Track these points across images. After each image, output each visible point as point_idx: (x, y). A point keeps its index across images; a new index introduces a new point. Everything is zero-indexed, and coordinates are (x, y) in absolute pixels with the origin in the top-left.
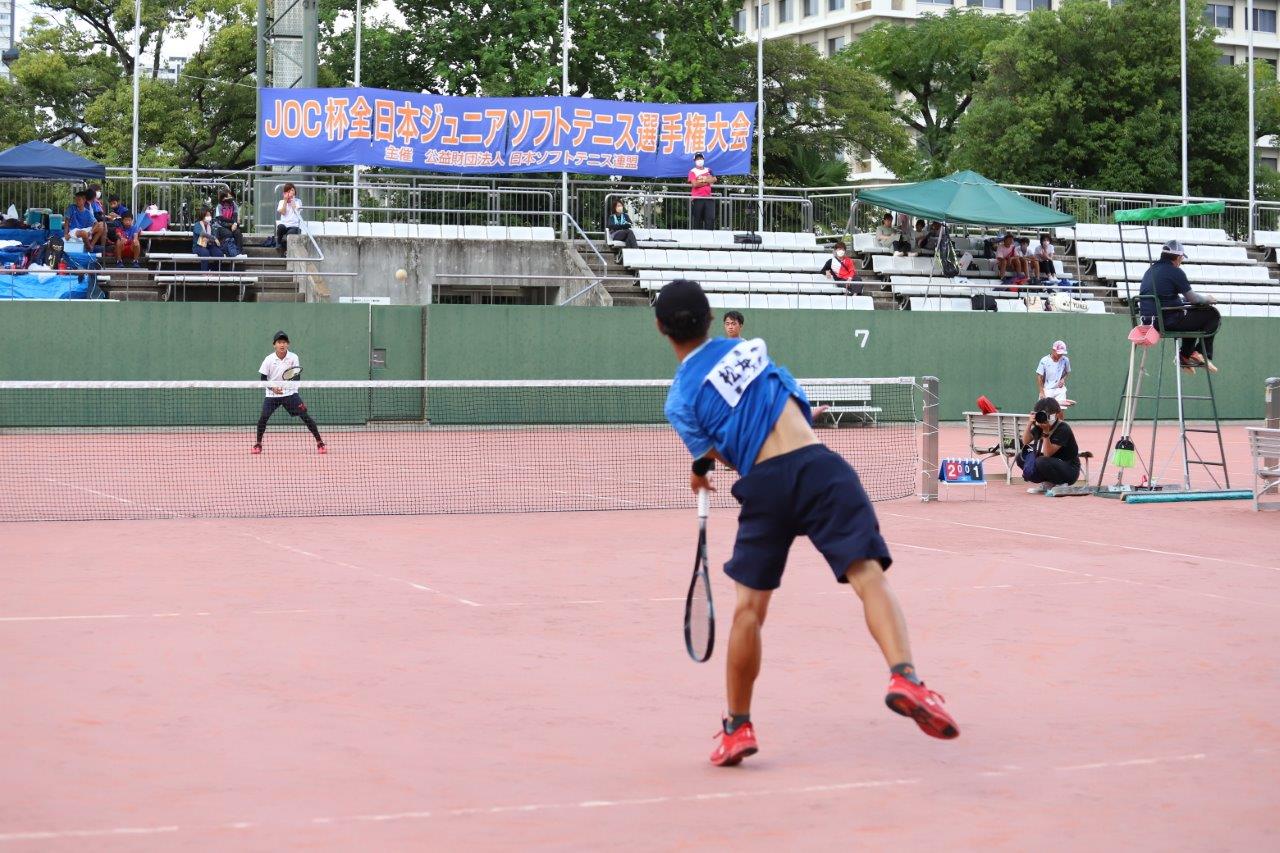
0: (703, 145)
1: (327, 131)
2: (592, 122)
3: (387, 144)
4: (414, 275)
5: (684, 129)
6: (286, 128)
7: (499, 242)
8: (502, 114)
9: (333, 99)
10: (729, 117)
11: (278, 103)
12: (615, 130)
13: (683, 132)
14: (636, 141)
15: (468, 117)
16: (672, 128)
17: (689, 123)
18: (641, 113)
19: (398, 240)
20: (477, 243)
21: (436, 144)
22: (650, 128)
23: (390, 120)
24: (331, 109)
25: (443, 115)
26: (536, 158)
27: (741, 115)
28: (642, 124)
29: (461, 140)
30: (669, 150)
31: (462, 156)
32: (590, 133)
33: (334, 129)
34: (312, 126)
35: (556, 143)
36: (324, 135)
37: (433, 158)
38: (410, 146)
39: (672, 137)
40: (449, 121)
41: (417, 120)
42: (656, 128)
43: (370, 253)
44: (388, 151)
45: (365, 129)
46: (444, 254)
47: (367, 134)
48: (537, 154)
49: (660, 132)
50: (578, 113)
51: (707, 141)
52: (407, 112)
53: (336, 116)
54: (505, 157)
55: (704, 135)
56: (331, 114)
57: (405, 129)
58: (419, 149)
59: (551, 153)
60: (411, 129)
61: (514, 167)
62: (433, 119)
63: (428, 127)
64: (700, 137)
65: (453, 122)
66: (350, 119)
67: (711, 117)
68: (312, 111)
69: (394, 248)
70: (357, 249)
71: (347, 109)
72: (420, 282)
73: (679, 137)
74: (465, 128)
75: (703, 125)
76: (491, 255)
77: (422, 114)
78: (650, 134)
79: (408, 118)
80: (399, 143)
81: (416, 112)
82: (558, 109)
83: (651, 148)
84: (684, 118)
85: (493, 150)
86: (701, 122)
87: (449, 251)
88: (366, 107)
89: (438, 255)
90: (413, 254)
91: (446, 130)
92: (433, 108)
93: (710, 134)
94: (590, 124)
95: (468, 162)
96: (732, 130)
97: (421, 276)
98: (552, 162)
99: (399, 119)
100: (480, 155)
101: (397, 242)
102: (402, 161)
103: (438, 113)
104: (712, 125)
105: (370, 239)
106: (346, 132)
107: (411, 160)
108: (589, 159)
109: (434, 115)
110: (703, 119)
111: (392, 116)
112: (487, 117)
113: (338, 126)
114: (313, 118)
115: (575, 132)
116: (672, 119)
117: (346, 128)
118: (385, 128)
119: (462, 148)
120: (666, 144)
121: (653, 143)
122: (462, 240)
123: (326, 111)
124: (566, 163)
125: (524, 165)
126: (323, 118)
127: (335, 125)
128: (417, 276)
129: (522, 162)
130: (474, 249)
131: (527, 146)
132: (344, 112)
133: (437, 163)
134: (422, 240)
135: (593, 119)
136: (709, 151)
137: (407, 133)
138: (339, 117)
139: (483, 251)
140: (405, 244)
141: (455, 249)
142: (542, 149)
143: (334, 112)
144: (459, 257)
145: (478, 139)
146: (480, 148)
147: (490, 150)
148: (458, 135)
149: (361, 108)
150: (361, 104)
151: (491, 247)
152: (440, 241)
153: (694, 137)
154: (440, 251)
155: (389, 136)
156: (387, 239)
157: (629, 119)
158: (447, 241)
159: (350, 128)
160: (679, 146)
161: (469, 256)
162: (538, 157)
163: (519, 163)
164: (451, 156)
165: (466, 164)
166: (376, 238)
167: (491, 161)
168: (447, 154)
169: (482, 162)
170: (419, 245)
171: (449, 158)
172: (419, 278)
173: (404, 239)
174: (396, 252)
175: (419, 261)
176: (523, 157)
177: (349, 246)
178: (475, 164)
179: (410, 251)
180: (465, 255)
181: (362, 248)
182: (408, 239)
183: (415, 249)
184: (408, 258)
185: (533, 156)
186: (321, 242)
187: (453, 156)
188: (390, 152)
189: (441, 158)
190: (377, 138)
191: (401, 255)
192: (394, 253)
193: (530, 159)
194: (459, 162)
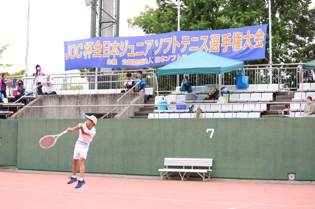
0: (241, 47)
1: (84, 55)
2: (189, 41)
3: (107, 58)
4: (79, 109)
5: (232, 40)
6: (71, 55)
7: (111, 94)
8: (151, 42)
9: (88, 43)
10: (253, 32)
11: (69, 46)
12: (199, 44)
13: (232, 42)
14: (209, 48)
15: (138, 44)
16: (226, 40)
17: (234, 37)
18: (212, 35)
19: (74, 95)
20: (103, 95)
21: (126, 57)
22: (216, 41)
23: (108, 49)
24: (87, 46)
25: (128, 45)
26: (165, 59)
27: (260, 31)
28: (212, 39)
29: (136, 54)
30: (225, 50)
31: (137, 61)
32: (188, 46)
33: (87, 54)
34: (79, 54)
35: (173, 52)
36: (83, 56)
37: (125, 62)
38: (115, 58)
39: (226, 44)
40: (130, 47)
41: (118, 47)
42: (219, 41)
43: (64, 102)
44: (108, 61)
45: (99, 53)
46: (90, 101)
47: (100, 55)
48: (165, 57)
49: (221, 42)
50: (184, 38)
51: (243, 44)
52: (115, 45)
53: (88, 49)
54: (153, 60)
55: (241, 42)
56: (86, 48)
57: (113, 51)
58: (119, 60)
59: (172, 56)
60: (116, 51)
61: (157, 63)
62: (124, 47)
63: (122, 50)
64: (240, 43)
65: (132, 47)
66: (93, 49)
67: (245, 33)
68: (80, 48)
69: (72, 99)
70: (59, 100)
71: (92, 46)
72: (81, 113)
73: (230, 44)
74: (138, 49)
75: (241, 37)
76: (108, 99)
77: (120, 45)
78: (216, 44)
79: (115, 47)
80: (111, 57)
81: (118, 45)
82: (175, 37)
83: (217, 50)
84: (232, 35)
85: (147, 57)
86: (240, 36)
87: (92, 99)
88: (100, 44)
89: (88, 101)
90: (79, 101)
91: (129, 51)
92: (124, 42)
93: (244, 41)
94: (188, 42)
95: (140, 63)
96: (255, 38)
98: (172, 60)
99: (111, 48)
100: (143, 60)
101: (73, 96)
102: (114, 64)
103: (126, 44)
104: (245, 37)
105: (63, 95)
106: (91, 55)
107: (117, 64)
109: (125, 45)
110: (241, 34)
111: (109, 47)
112: (145, 43)
113: (88, 53)
114: (80, 50)
115: (182, 46)
116: (226, 36)
117: (91, 54)
118: (106, 52)
119: (136, 58)
120: (224, 47)
121: (218, 48)
122: (97, 94)
123: (85, 48)
125: (161, 62)
126: (83, 50)
127: (87, 52)
128: (80, 110)
130: (102, 98)
131: (160, 54)
132: (91, 47)
133: (127, 64)
134: (82, 95)
135: (190, 40)
136: (243, 49)
137: (114, 53)
138: (89, 50)
139: (105, 99)
140: (76, 97)
142: (167, 55)
143: (87, 47)
144: (96, 101)
145: (142, 53)
146: (143, 57)
147: (146, 57)
148: (135, 52)
149: (98, 45)
150: (98, 44)
151: (108, 97)
152: (89, 95)
153: (237, 43)
154: (89, 99)
155: (108, 55)
156: (70, 95)
157: (206, 38)
159: (93, 53)
160: (230, 48)
161: (99, 101)
162: (167, 59)
163: (159, 62)
164: (132, 61)
165: (139, 64)
166: (66, 95)
167: (148, 62)
168: (131, 60)
169: (144, 63)
170: (81, 97)
171: (132, 62)
172: (81, 111)
173: (76, 95)
174: (73, 100)
175: (81, 104)
176: (160, 59)
177: (56, 99)
178: (142, 64)
179: (78, 100)
180: (98, 101)
181: (61, 99)
182: (77, 95)
183: (79, 99)
184: (77, 103)
185: (164, 58)
186: (47, 97)
187: (133, 61)
188: (109, 61)
189: (128, 62)
190: (104, 56)
191: (75, 101)
192: (72, 101)
193: (163, 60)
194: (136, 64)
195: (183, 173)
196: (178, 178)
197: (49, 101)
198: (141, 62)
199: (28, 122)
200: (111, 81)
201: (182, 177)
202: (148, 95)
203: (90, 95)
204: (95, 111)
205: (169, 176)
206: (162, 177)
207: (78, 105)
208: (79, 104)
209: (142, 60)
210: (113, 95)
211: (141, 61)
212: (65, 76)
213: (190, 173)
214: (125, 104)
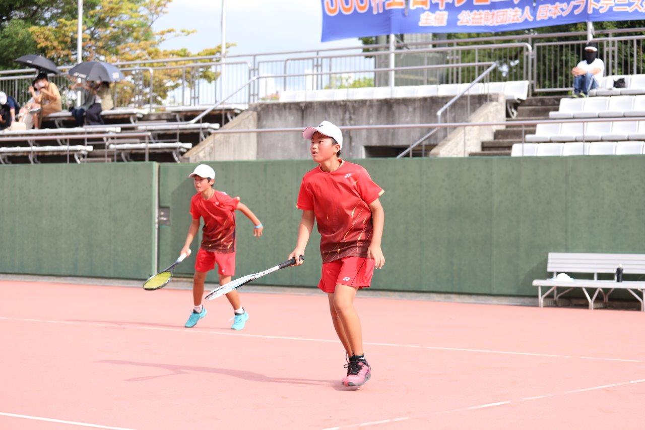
3: (421, 11)
4: (348, 135)
7: (425, 99)
19: (335, 102)
20: (405, 102)
21: (469, 6)
26: (562, 10)
31: (493, 15)
37: (466, 19)
38: (444, 10)
43: (311, 117)
44: (422, 16)
46: (375, 115)
47: (402, 4)
48: (562, 5)
54: (533, 12)
58: (454, 12)
61: (543, 21)
69: (331, 111)
70: (301, 114)
72: (353, 144)
80: (434, 8)
85: (522, 6)
87: (380, 111)
89: (369, 116)
90: (347, 116)
95: (499, 20)
97: (354, 138)
98: (576, 12)
100: (510, 12)
101: (334, 105)
102: (436, 25)
105: (311, 103)
107: (445, 24)
108: (616, 5)
119: (493, 6)
122: (391, 99)
124: (590, 12)
125: (550, 18)
128: (351, 138)
129: (549, 15)
130: (402, 108)
133: (470, 24)
134: (356, 101)
139: (411, 109)
140: (341, 106)
141: (385, 108)
144: (389, 116)
146: (509, 5)
147: (519, 6)
152: (371, 101)
154: (371, 111)
156: (326, 103)
158: (378, 101)
161: (397, 115)
162: (564, 9)
163: (545, 17)
164: (483, 16)
165: (497, 23)
166: (317, 102)
167: (520, 17)
168: (480, 14)
169: (512, 19)
170: (353, 107)
171: (481, 18)
172: (353, 139)
173: (339, 102)
174: (334, 114)
175: (352, 122)
176: (550, 10)
177: (294, 111)
178: (505, 22)
179: (345, 113)
180: (393, 115)
181: (305, 113)
182: (343, 101)
183: (349, 111)
184: (343, 120)
185: (559, 8)
186: (272, 108)
187: (485, 15)
188: (425, 17)
189: (473, 18)
190: (413, 6)
191: (338, 118)
192: (331, 115)
193: (557, 12)
194: (491, 21)
195: (591, 291)
196: (582, 302)
197: (277, 117)
198: (502, 17)
199: (223, 170)
200: (426, 66)
201: (591, 298)
202: (514, 100)
203: (375, 101)
204: (387, 140)
205: (560, 297)
206: (541, 299)
207: (347, 125)
208: (347, 122)
209: (505, 13)
210: (429, 101)
211: (504, 15)
212: (318, 54)
213: (612, 290)
214: (458, 122)
